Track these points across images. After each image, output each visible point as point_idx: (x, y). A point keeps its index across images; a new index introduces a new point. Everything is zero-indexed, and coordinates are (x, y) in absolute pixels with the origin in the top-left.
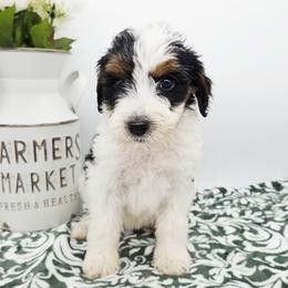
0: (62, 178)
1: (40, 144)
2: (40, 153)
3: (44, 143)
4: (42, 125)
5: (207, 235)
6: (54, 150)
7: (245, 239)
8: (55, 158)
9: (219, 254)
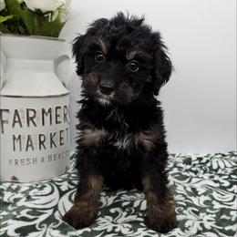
0: (61, 138)
1: (47, 111)
2: (47, 118)
3: (50, 110)
4: (50, 97)
5: (184, 195)
6: (57, 116)
7: (214, 199)
8: (57, 122)
9: (193, 211)
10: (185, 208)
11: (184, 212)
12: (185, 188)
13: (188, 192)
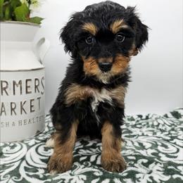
0: (31, 106)
1: (17, 83)
2: (18, 89)
3: (20, 82)
4: (19, 71)
5: (133, 150)
6: (27, 87)
8: (27, 92)
9: (143, 163)
10: (136, 161)
11: (135, 165)
12: (133, 143)
13: (136, 147)
